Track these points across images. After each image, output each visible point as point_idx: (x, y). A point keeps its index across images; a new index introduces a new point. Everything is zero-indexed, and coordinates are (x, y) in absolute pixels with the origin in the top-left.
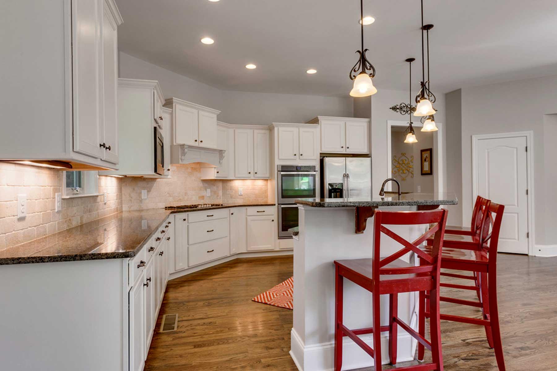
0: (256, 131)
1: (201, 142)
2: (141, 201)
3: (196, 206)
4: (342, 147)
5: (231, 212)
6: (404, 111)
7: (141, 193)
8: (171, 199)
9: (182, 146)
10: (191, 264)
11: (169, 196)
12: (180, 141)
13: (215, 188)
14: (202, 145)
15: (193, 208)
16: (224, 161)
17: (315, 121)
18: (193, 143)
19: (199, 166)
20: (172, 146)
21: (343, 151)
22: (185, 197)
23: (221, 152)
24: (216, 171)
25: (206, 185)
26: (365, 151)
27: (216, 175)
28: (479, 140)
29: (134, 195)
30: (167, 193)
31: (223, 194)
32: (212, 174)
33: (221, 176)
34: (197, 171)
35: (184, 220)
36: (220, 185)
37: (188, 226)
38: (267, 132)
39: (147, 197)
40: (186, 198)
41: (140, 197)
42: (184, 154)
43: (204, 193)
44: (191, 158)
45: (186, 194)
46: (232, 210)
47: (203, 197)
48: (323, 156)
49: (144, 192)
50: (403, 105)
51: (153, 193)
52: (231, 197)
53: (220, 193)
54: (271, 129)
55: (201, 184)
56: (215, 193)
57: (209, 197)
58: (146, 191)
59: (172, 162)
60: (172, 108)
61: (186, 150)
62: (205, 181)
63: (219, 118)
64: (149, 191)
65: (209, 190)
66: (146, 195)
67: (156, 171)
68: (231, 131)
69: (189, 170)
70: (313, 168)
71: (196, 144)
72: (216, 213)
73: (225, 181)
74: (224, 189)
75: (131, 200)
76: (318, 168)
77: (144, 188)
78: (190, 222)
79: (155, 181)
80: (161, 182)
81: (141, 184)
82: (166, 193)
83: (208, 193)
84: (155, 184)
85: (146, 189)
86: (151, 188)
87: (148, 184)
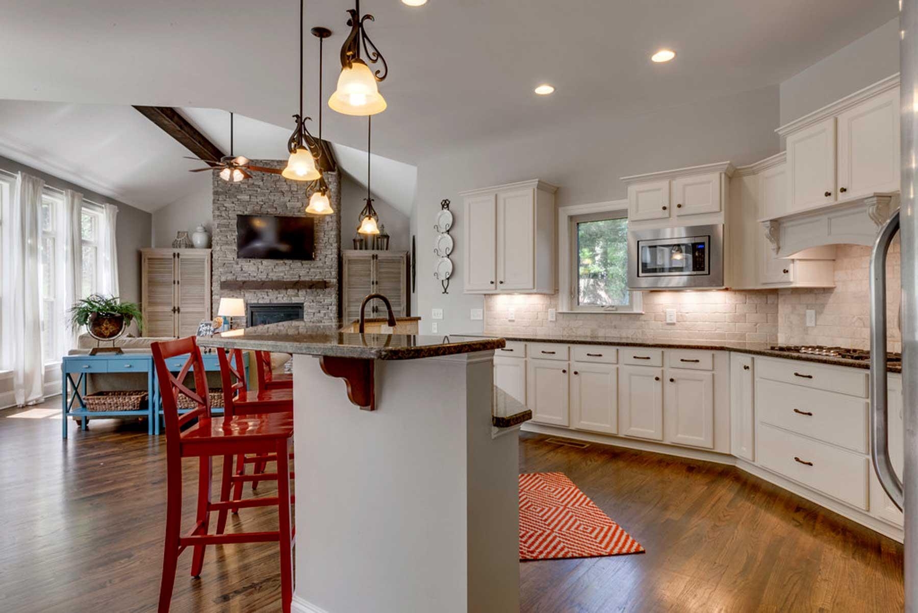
1: (844, 191)
2: (805, 330)
7: (805, 315)
11: (862, 325)
30: (856, 317)
39: (816, 325)
41: (804, 323)
49: (810, 313)
51: (828, 316)
58: (813, 312)
64: (818, 313)
66: (814, 319)
77: (808, 307)
79: (832, 293)
82: (854, 317)
84: (832, 299)
85: (813, 309)
86: (823, 306)
87: (816, 299)
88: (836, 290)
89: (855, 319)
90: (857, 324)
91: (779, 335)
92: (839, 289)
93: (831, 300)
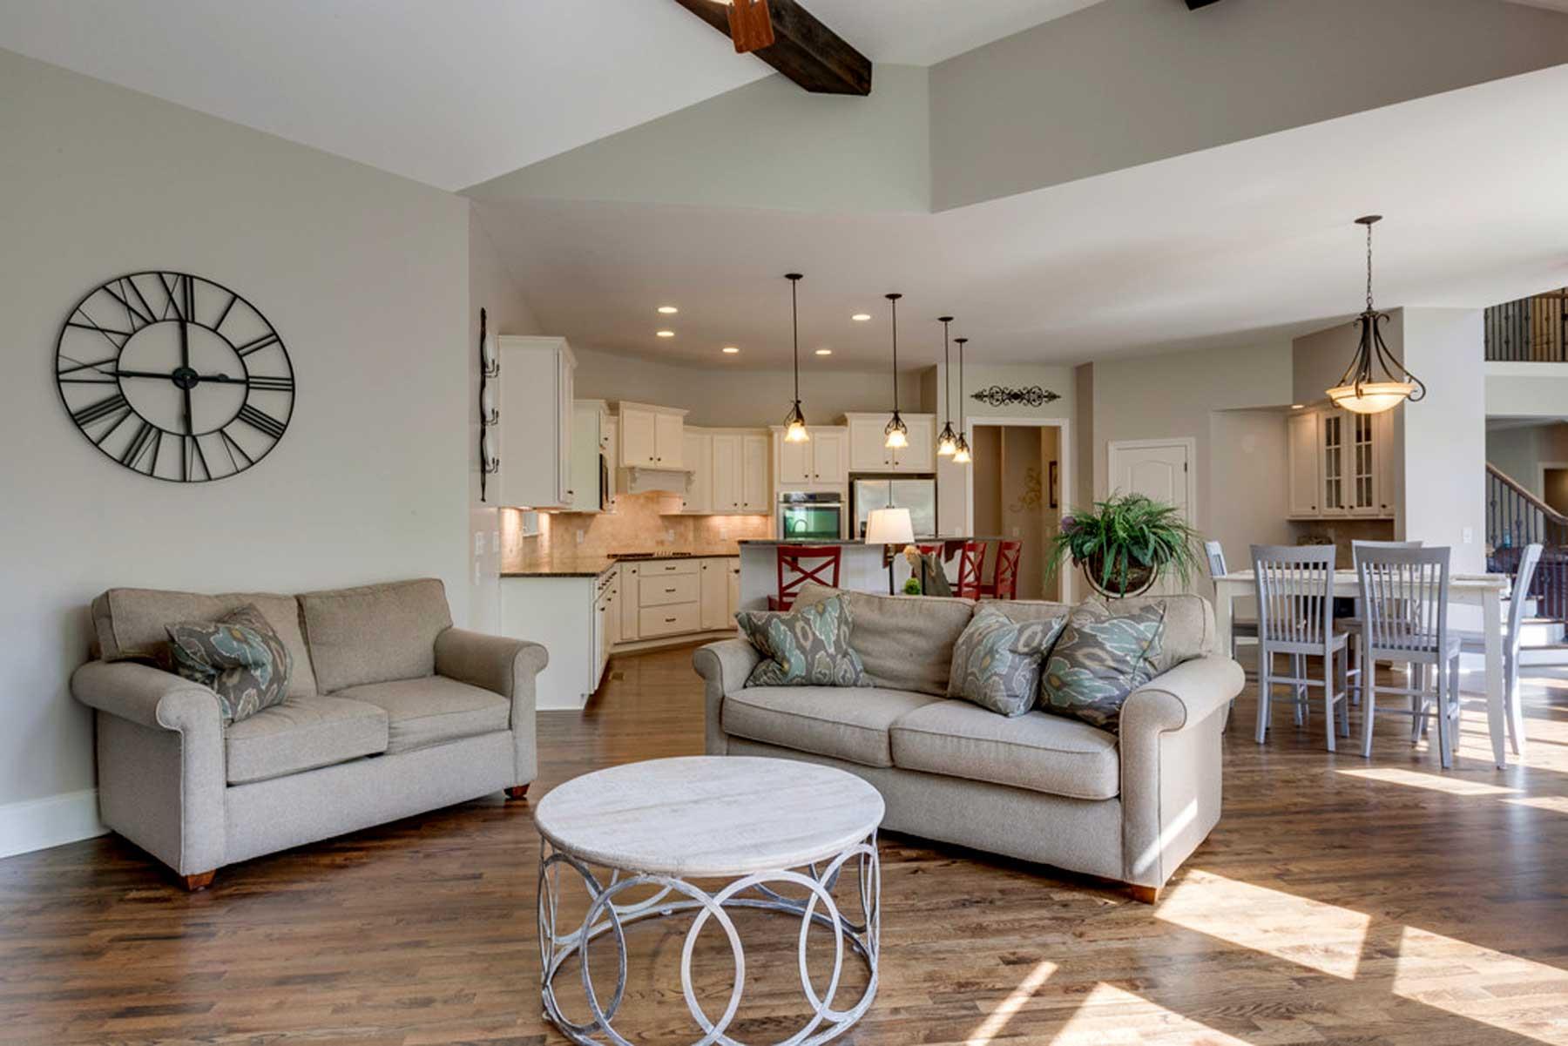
0: (747, 438)
1: (659, 460)
2: (575, 546)
3: (651, 555)
4: (887, 463)
5: (704, 565)
6: (998, 400)
7: (576, 534)
8: (616, 543)
9: (632, 469)
10: (644, 634)
11: (615, 540)
12: (629, 460)
13: (681, 529)
14: (660, 465)
15: (647, 557)
16: (695, 486)
17: (841, 421)
18: (646, 464)
19: (656, 496)
20: (617, 468)
21: (889, 469)
23: (688, 474)
24: (682, 502)
25: (666, 523)
26: (927, 469)
27: (682, 508)
28: (1119, 449)
29: (567, 537)
31: (695, 537)
32: (676, 508)
33: (692, 509)
34: (653, 502)
35: (634, 572)
36: (691, 523)
37: (639, 582)
38: (765, 439)
39: (584, 540)
40: (637, 542)
41: (575, 540)
42: (634, 480)
43: (663, 536)
44: (644, 485)
45: (637, 536)
46: (705, 562)
47: (662, 543)
48: (854, 477)
49: (580, 533)
50: (994, 390)
51: (592, 534)
52: (709, 544)
53: (691, 536)
54: (770, 435)
55: (659, 522)
56: (682, 535)
57: (673, 543)
58: (582, 532)
59: (617, 492)
60: (618, 415)
61: (637, 475)
62: (664, 517)
63: (687, 421)
64: (586, 532)
65: (671, 531)
67: (601, 507)
68: (708, 437)
69: (642, 501)
70: (836, 497)
71: (652, 465)
72: (680, 565)
73: (697, 518)
74: (696, 529)
75: (563, 543)
76: (845, 498)
77: (579, 528)
78: (642, 574)
79: (596, 518)
80: (602, 518)
81: (577, 521)
82: (608, 534)
83: (669, 536)
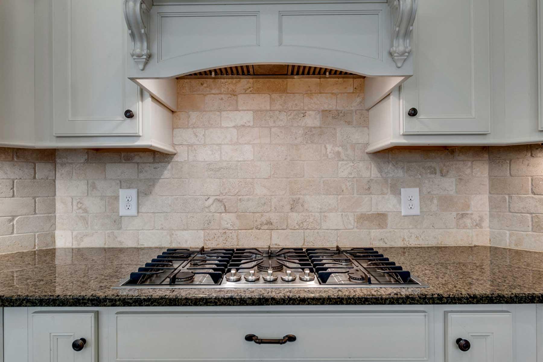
2: (117, 222)
8: (229, 219)
22: (294, 215)
29: (94, 204)
34: (349, 123)
39: (138, 212)
49: (127, 197)
58: (133, 192)
64: (143, 194)
66: (134, 203)
75: (84, 219)
79: (169, 162)
84: (168, 172)
85: (133, 188)
86: (152, 183)
87: (140, 172)
88: (176, 159)
89: (210, 201)
90: (213, 209)
91: (58, 233)
92: (182, 156)
93: (167, 174)
